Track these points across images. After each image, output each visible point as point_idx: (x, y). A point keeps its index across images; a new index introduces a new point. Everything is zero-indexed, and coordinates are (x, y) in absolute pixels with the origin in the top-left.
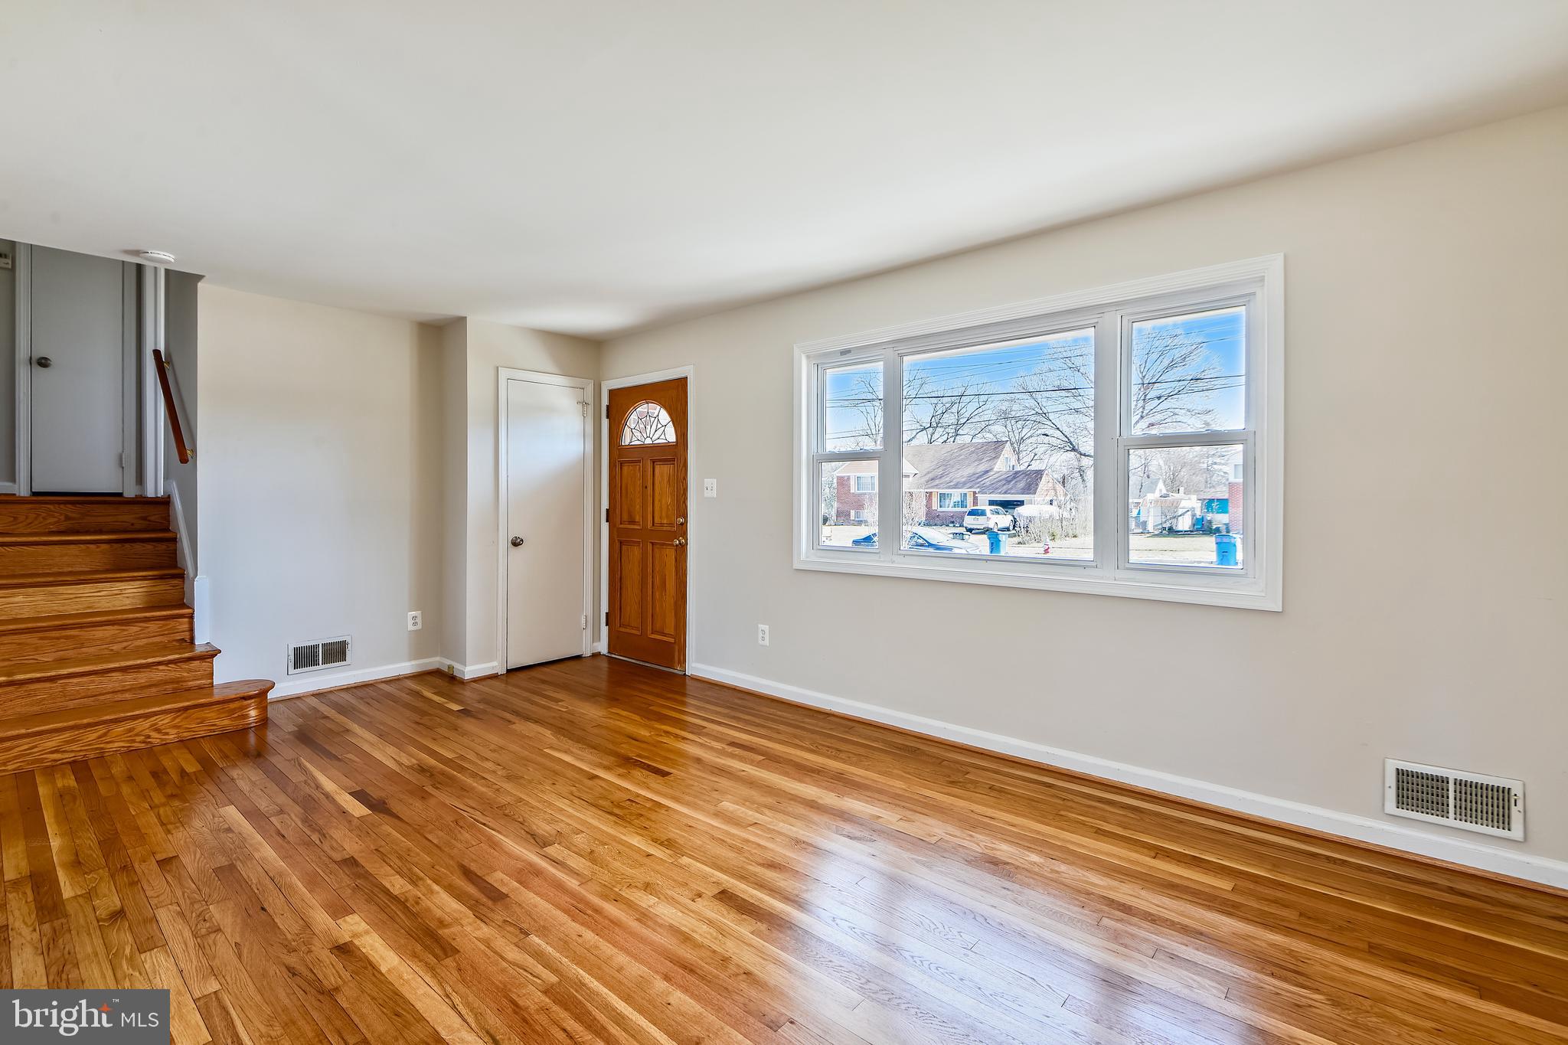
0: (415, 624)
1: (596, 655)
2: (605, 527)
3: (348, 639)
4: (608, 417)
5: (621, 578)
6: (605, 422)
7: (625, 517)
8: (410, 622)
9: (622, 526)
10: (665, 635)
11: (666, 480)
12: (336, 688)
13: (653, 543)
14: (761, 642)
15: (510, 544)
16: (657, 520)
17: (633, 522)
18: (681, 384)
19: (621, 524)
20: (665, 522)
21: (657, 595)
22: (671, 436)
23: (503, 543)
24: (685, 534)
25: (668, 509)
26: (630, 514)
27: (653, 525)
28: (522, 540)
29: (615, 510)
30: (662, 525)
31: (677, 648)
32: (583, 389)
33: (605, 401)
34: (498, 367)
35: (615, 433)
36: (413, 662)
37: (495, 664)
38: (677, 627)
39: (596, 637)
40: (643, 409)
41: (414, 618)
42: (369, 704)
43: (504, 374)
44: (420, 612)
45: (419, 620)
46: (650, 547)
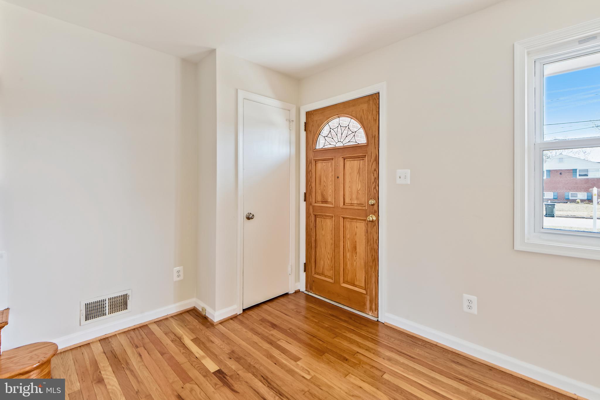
0: (178, 276)
1: (297, 292)
2: (303, 205)
3: (129, 293)
4: (305, 130)
5: (316, 240)
6: (303, 134)
7: (319, 198)
8: (175, 274)
9: (316, 204)
10: (354, 285)
11: (356, 172)
12: (119, 332)
13: (344, 218)
14: (466, 309)
15: (245, 218)
16: (347, 201)
17: (326, 202)
18: (375, 98)
19: (315, 203)
20: (355, 202)
21: (348, 255)
22: (361, 139)
23: (241, 217)
24: (376, 213)
25: (358, 193)
26: (323, 196)
27: (344, 205)
28: (253, 215)
29: (310, 194)
30: (352, 204)
31: (368, 298)
32: (289, 111)
33: (303, 119)
34: (237, 90)
35: (311, 141)
36: (178, 304)
37: (235, 306)
38: (367, 281)
39: (298, 279)
40: (334, 122)
41: (178, 272)
42: (140, 356)
43: (241, 94)
44: (182, 267)
45: (181, 273)
46: (342, 220)
